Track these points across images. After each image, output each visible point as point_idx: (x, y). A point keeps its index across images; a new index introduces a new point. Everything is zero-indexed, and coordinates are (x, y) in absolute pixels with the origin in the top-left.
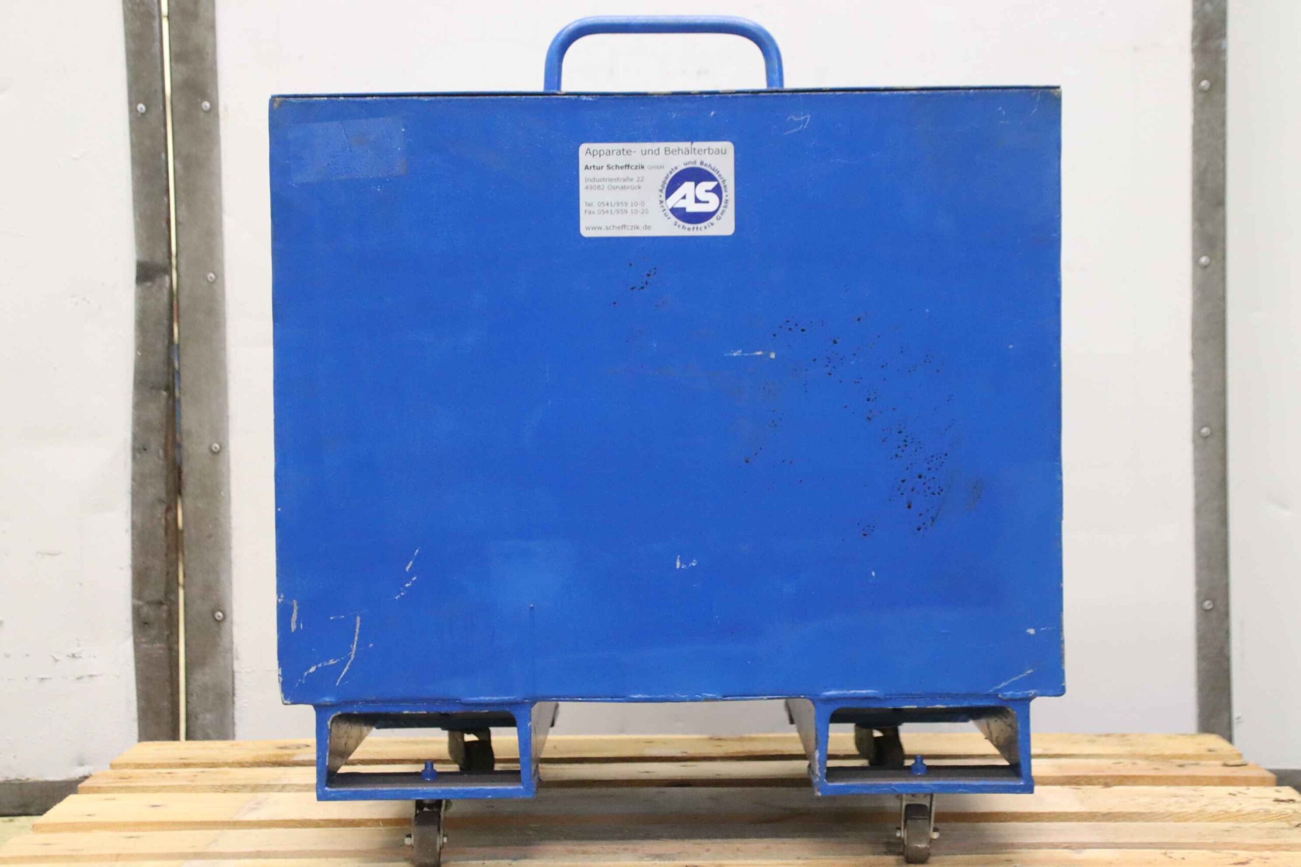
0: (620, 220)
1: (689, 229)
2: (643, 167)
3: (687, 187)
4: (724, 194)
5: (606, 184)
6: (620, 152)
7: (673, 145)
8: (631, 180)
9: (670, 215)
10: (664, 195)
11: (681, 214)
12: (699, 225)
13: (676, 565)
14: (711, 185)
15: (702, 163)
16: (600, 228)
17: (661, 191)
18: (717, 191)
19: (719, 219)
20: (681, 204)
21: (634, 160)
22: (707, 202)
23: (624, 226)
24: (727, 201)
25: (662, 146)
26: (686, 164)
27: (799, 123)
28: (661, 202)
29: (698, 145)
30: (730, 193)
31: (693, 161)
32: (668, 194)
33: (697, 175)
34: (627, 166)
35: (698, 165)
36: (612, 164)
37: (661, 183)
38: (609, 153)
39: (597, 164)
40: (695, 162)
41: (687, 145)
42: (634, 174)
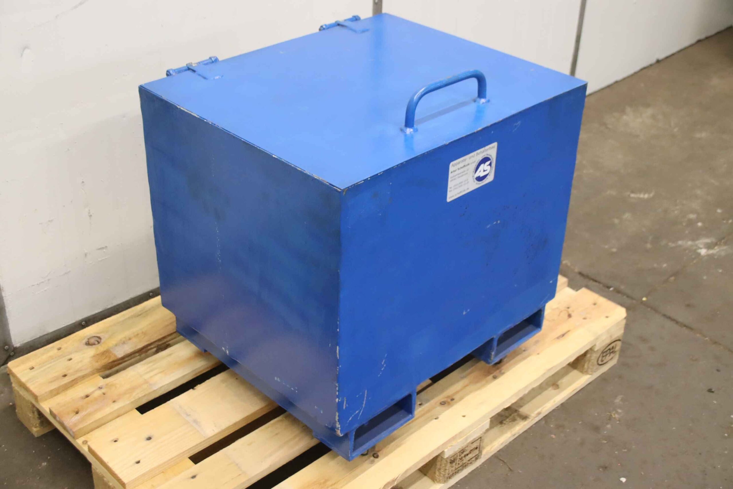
0: (460, 190)
1: (480, 184)
2: (469, 165)
3: (482, 167)
4: (492, 165)
5: (457, 177)
6: (463, 161)
7: (479, 151)
8: (465, 171)
9: (475, 180)
10: (474, 173)
11: (479, 179)
12: (484, 181)
13: (463, 314)
14: (489, 162)
15: (487, 155)
16: (453, 196)
18: (490, 165)
19: (489, 176)
20: (479, 175)
21: (466, 163)
22: (487, 170)
23: (461, 192)
25: (476, 152)
26: (482, 157)
27: (518, 125)
28: (473, 177)
29: (487, 147)
30: (494, 165)
31: (485, 155)
32: (476, 172)
33: (485, 160)
34: (464, 166)
36: (460, 167)
37: (474, 169)
38: (459, 163)
39: (455, 169)
41: (483, 149)
42: (465, 169)
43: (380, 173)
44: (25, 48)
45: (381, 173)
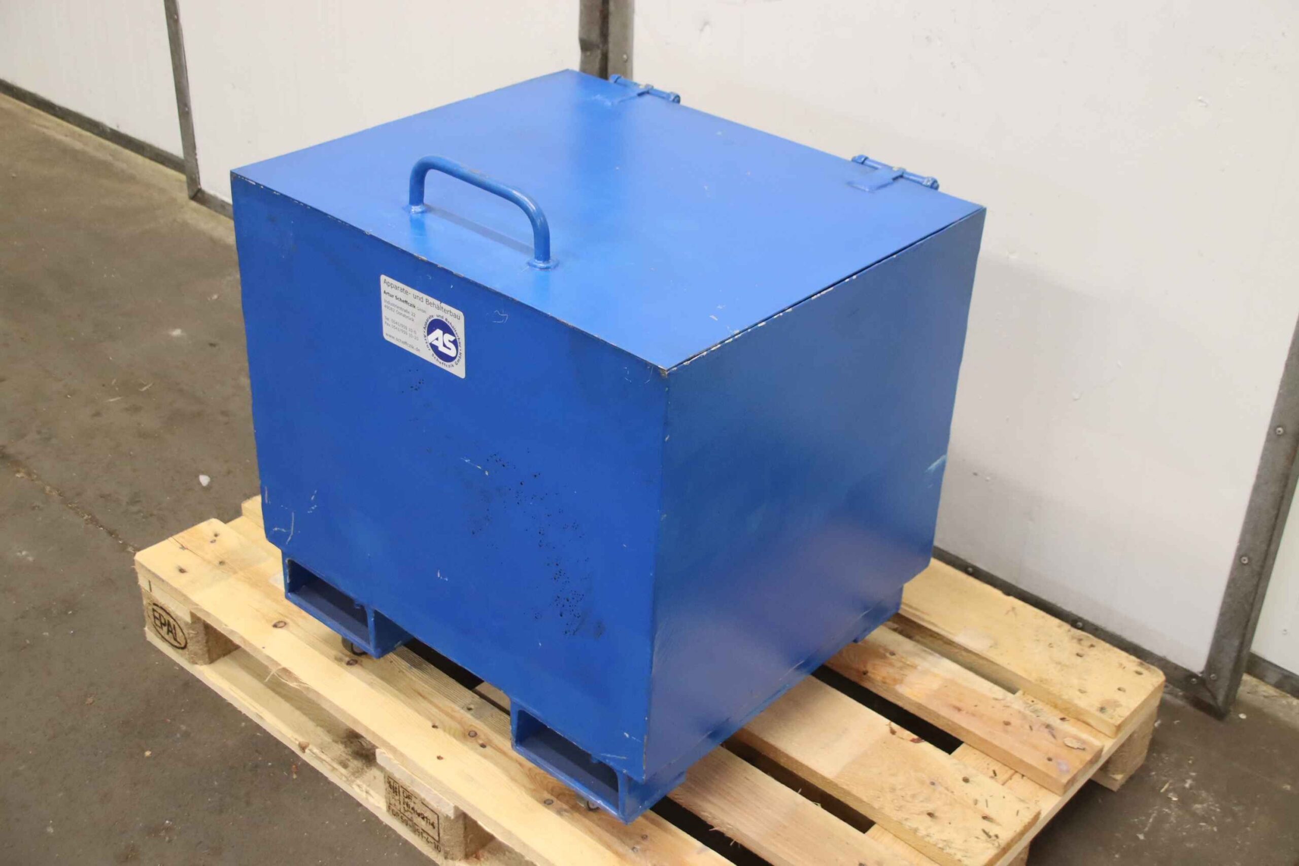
0: (404, 338)
1: (440, 363)
2: (414, 307)
3: (439, 333)
4: (459, 348)
5: (396, 309)
6: (402, 290)
7: (431, 300)
8: (409, 312)
9: (429, 346)
10: (426, 332)
11: (436, 350)
12: (446, 363)
13: (437, 575)
14: (452, 338)
15: (446, 319)
16: (393, 338)
17: (425, 328)
18: (455, 342)
19: (457, 364)
20: (435, 343)
21: (411, 300)
22: (450, 349)
23: (405, 343)
24: (461, 353)
25: (425, 297)
26: (438, 316)
27: (502, 318)
28: (425, 337)
29: (444, 306)
30: (462, 348)
31: (441, 315)
32: (429, 333)
33: (444, 327)
34: (406, 302)
35: (444, 320)
36: (398, 296)
37: (424, 323)
38: (397, 288)
39: (391, 293)
40: (443, 317)
41: (437, 302)
42: (410, 309)
43: (277, 192)
44: (706, 23)
45: (278, 194)
